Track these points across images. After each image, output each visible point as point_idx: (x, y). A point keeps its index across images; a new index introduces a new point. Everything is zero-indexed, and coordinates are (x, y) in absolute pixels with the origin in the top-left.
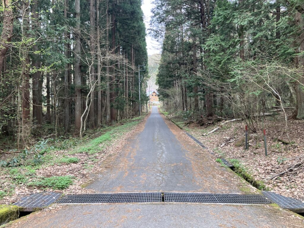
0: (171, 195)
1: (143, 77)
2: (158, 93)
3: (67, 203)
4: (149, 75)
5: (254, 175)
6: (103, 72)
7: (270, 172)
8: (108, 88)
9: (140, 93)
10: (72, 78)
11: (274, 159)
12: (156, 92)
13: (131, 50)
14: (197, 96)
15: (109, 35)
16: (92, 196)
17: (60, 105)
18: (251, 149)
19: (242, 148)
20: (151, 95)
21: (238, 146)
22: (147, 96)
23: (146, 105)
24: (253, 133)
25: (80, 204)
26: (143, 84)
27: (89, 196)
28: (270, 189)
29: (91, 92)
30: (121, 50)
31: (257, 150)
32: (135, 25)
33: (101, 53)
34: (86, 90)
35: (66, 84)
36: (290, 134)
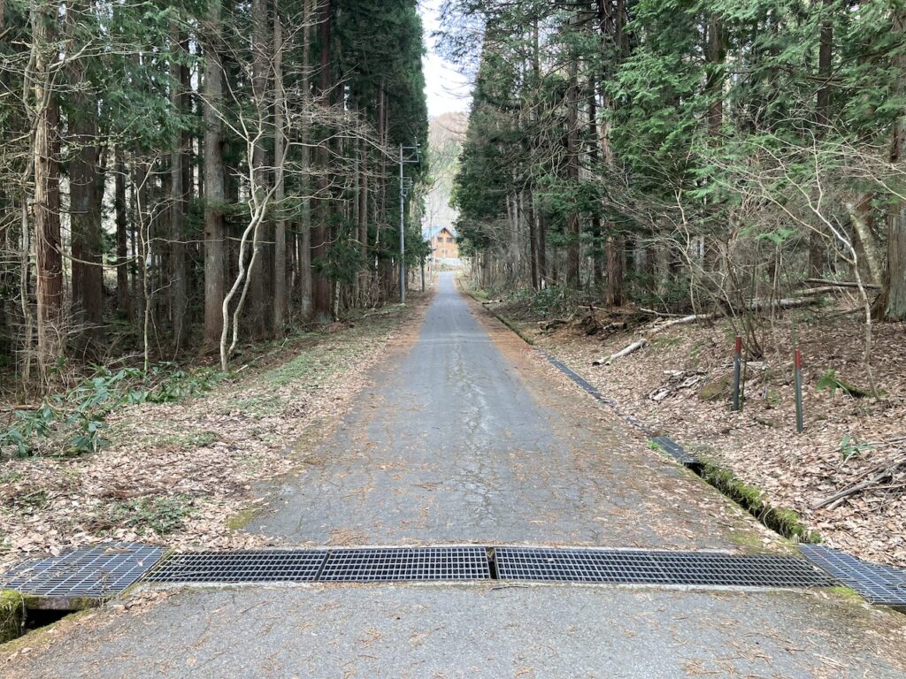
1: (414, 183)
2: (455, 234)
4: (432, 175)
6: (294, 163)
8: (306, 212)
9: (403, 231)
10: (196, 182)
12: (450, 231)
13: (379, 98)
14: (579, 242)
15: (312, 46)
17: (156, 261)
18: (749, 408)
19: (721, 404)
20: (436, 239)
21: (711, 400)
22: (425, 240)
23: (419, 267)
26: (411, 202)
29: (255, 224)
30: (346, 96)
31: (770, 411)
32: (392, 17)
33: (288, 102)
34: (240, 218)
35: (175, 197)
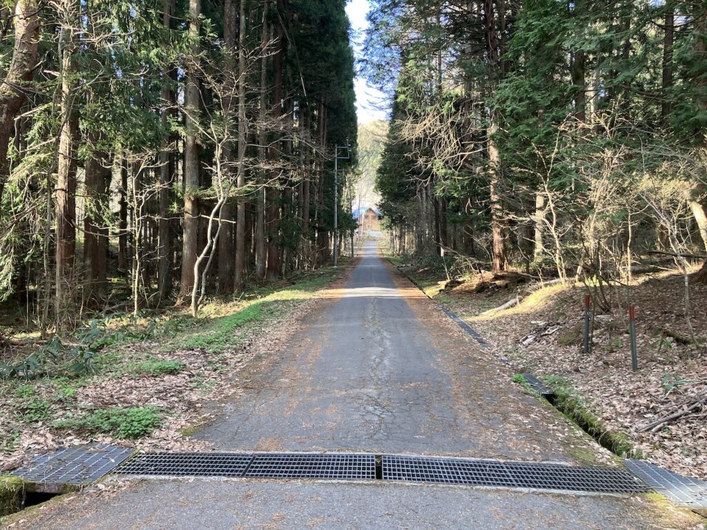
0: (398, 462)
1: (346, 174)
2: (378, 213)
3: (143, 476)
4: (360, 168)
5: (603, 418)
6: (252, 160)
7: (645, 411)
9: (336, 211)
10: (180, 173)
11: (654, 380)
12: (375, 210)
13: (320, 110)
14: (472, 220)
15: (268, 71)
16: (207, 458)
18: (596, 352)
19: (575, 348)
20: (363, 217)
21: (566, 345)
22: (354, 218)
23: (349, 238)
24: (601, 314)
25: (175, 477)
27: (198, 458)
28: (644, 455)
29: (220, 206)
30: (295, 109)
31: (613, 354)
32: (330, 49)
33: (246, 115)
35: (161, 185)
36: (694, 318)
